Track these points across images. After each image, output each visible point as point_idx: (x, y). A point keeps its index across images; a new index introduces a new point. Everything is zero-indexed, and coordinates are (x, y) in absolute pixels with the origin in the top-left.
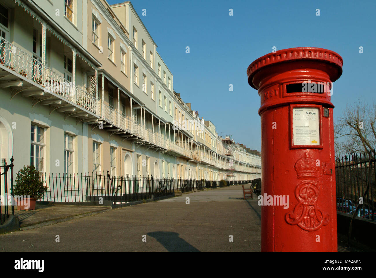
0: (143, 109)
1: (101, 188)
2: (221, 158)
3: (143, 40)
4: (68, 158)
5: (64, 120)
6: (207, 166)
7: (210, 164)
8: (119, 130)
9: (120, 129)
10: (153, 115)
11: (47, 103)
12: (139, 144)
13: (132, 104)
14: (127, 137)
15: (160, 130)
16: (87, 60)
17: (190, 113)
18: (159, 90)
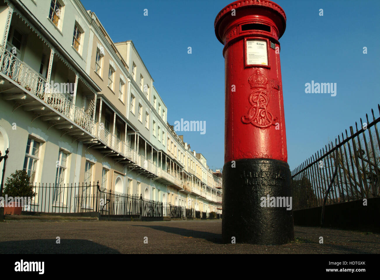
0: (137, 135)
1: (89, 208)
2: (211, 190)
3: (141, 74)
4: (60, 175)
5: (61, 137)
6: (197, 197)
7: (200, 196)
8: (112, 151)
9: (114, 151)
10: (146, 142)
11: (47, 119)
12: (131, 168)
13: (127, 130)
14: (119, 160)
15: (152, 157)
16: (88, 84)
17: (182, 145)
18: (153, 120)
